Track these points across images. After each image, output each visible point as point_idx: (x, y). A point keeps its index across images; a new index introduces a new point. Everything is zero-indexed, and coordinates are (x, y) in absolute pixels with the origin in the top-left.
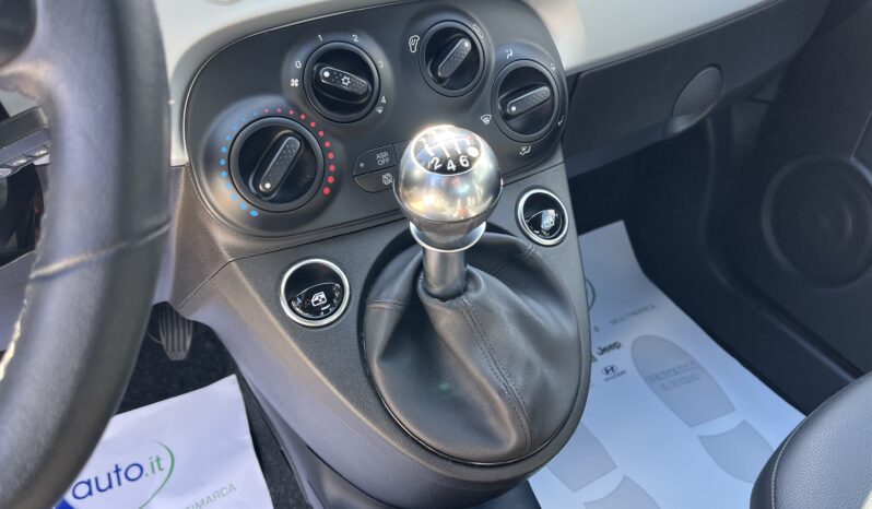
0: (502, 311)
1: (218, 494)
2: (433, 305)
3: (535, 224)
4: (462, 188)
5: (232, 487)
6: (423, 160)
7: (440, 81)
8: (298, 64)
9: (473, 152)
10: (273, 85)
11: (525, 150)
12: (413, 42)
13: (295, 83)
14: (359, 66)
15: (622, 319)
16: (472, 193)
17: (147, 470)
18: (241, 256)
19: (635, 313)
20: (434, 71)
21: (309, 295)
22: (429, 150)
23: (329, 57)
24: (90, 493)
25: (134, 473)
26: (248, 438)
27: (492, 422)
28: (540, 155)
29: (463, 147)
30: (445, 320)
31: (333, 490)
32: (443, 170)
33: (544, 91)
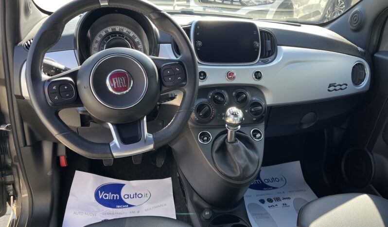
0: (242, 149)
1: (161, 205)
2: (228, 144)
3: (255, 136)
4: (236, 118)
5: (165, 205)
6: (230, 112)
7: (238, 101)
8: (211, 94)
9: (238, 112)
10: (206, 97)
11: (254, 119)
12: (234, 93)
13: (210, 97)
14: (222, 96)
15: (293, 192)
16: (237, 120)
17: (143, 196)
18: (192, 128)
19: (298, 191)
20: (237, 99)
21: (203, 138)
22: (231, 111)
23: (217, 94)
24: (128, 198)
25: (140, 196)
26: (172, 193)
27: (235, 170)
28: (259, 121)
29: (237, 111)
30: (230, 147)
31: (195, 198)
32: (233, 114)
33: (260, 108)
